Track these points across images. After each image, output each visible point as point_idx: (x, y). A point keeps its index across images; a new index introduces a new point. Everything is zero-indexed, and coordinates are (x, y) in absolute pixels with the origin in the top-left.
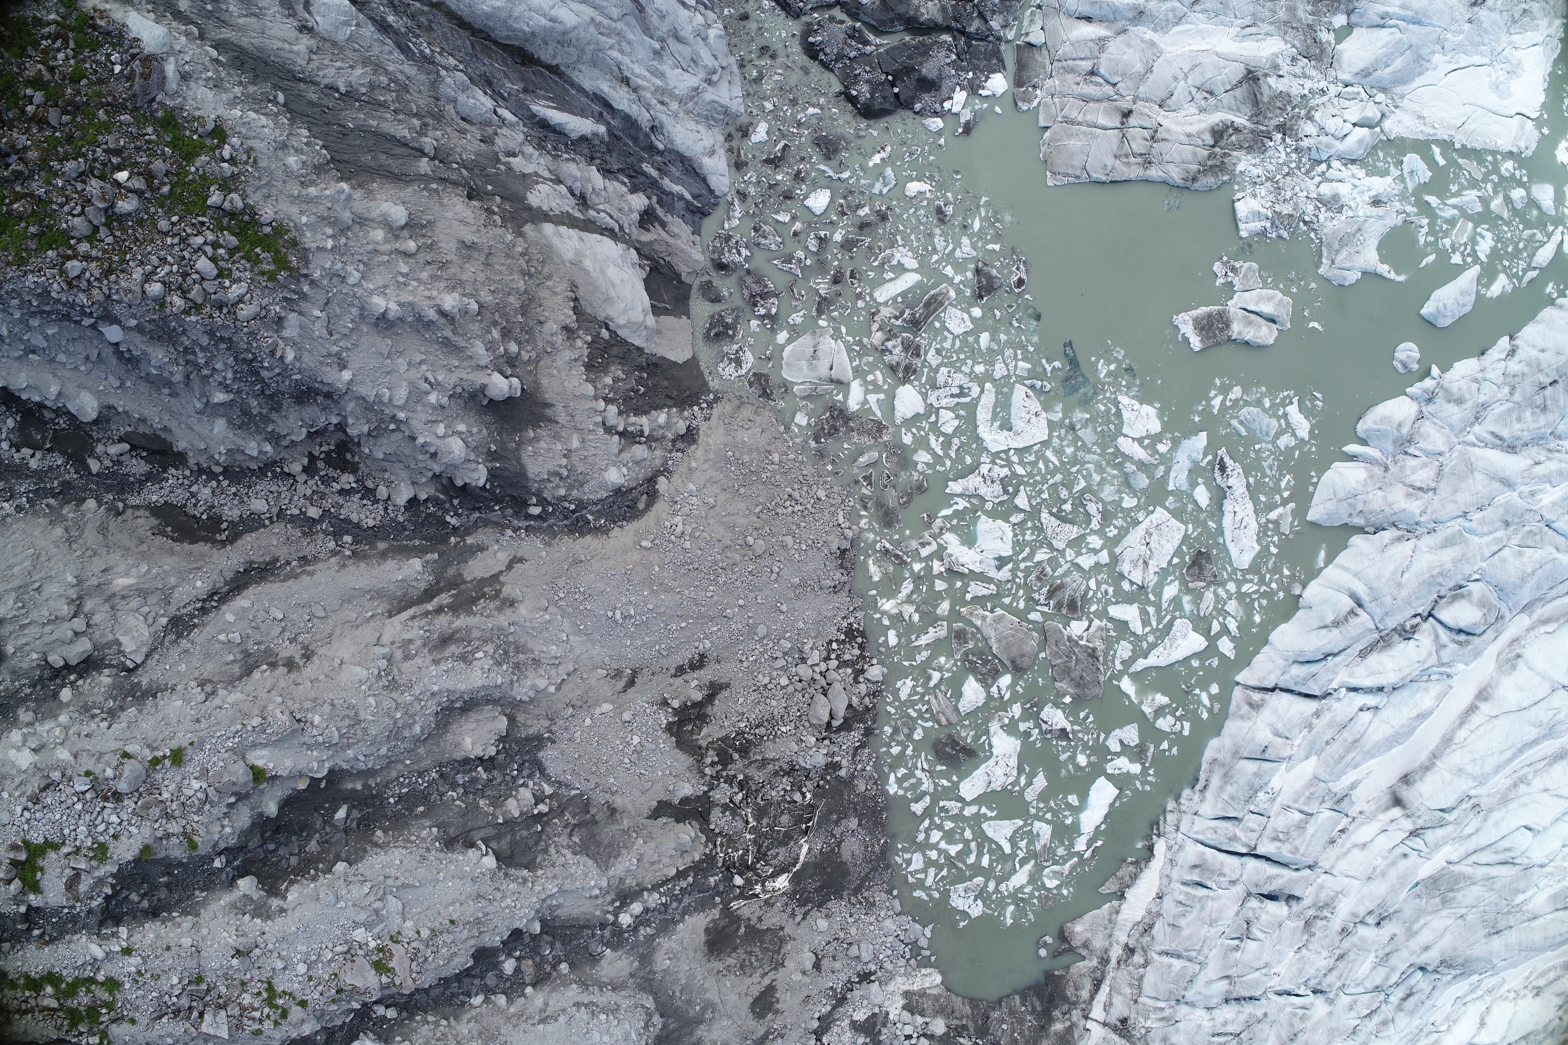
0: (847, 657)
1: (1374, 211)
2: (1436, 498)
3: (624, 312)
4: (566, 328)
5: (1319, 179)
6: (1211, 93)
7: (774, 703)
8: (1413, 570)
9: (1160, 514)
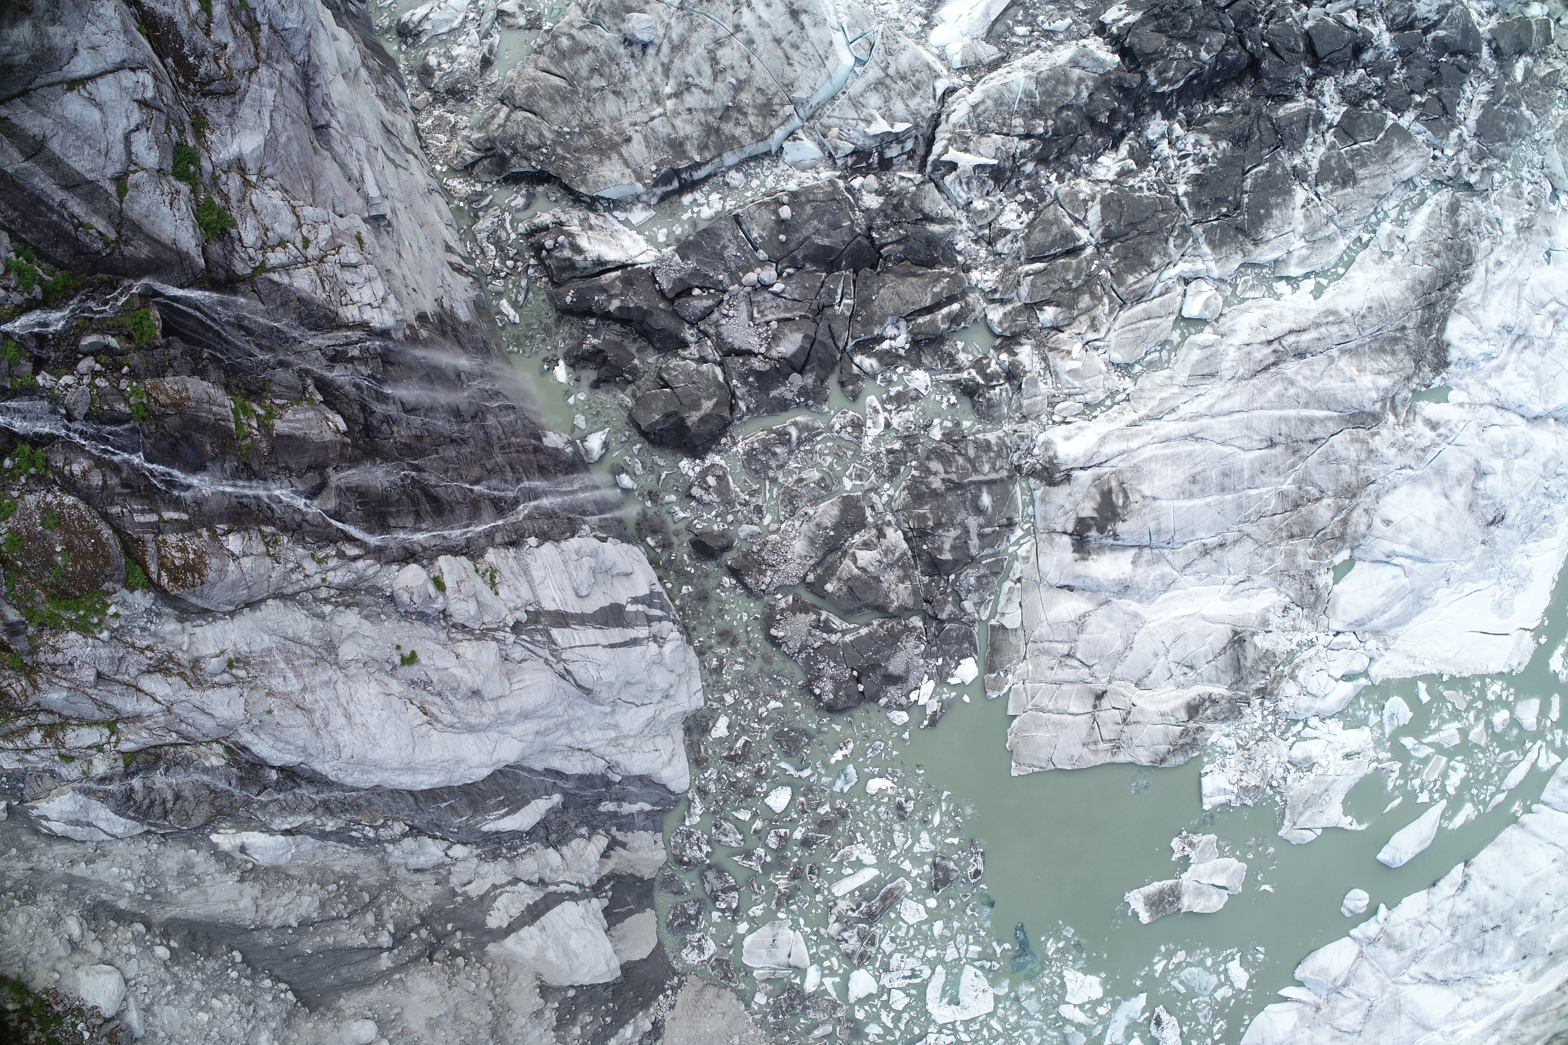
1: (1346, 765)
2: (1360, 1040)
5: (1294, 740)
6: (1192, 667)
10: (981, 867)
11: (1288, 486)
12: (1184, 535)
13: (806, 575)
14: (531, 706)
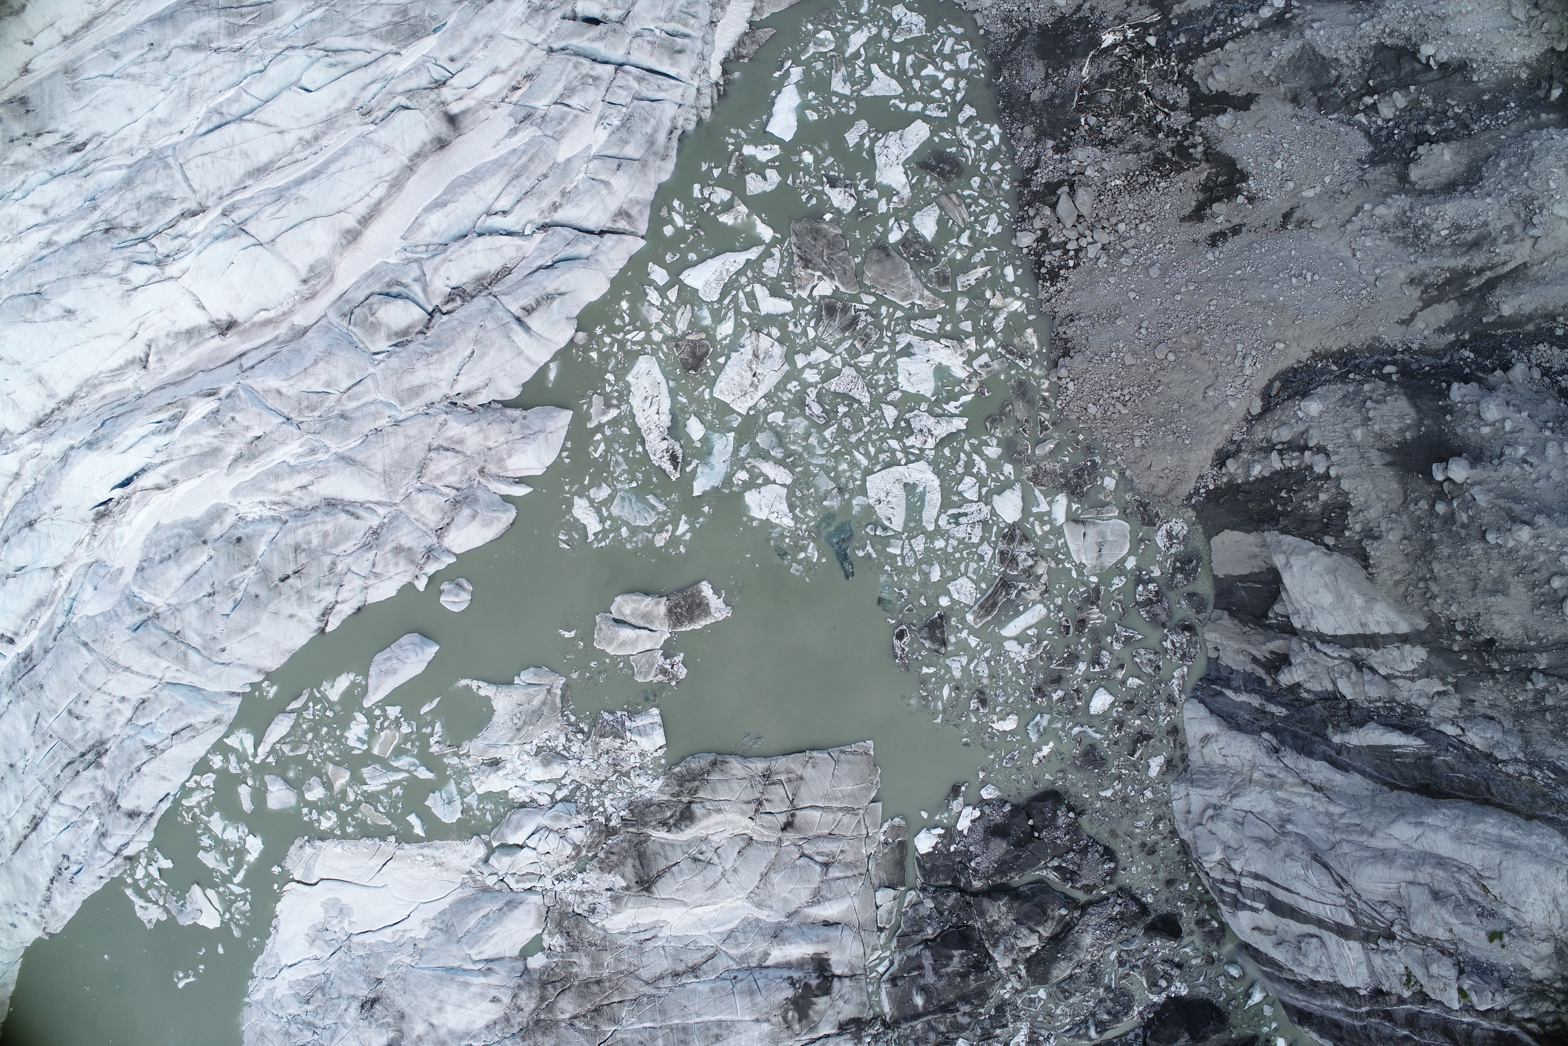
0: (1058, 253)
1: (499, 753)
2: (428, 441)
3: (1312, 564)
4: (1376, 538)
5: (566, 781)
6: (695, 860)
7: (1131, 206)
8: (459, 359)
9: (742, 407)
10: (897, 642)
11: (609, 1029)
12: (723, 989)
13: (1082, 916)
14: (1380, 867)
